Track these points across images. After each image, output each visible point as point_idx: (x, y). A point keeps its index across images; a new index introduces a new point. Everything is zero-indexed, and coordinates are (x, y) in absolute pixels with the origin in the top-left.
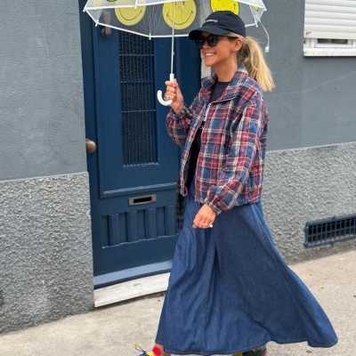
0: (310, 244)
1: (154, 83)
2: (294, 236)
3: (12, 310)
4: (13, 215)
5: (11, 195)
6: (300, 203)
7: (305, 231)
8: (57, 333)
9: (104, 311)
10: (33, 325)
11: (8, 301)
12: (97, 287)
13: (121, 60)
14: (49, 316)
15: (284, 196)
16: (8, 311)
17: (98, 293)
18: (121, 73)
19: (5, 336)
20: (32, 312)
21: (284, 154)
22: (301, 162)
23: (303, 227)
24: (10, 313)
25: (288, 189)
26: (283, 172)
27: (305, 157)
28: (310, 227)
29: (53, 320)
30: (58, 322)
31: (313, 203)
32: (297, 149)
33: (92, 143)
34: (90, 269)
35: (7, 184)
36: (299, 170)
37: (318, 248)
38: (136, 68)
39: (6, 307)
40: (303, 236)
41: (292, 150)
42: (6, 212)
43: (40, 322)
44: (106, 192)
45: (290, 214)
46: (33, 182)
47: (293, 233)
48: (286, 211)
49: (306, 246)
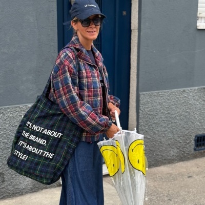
0: (197, 149)
1: (101, 44)
2: (188, 143)
3: (10, 185)
4: (12, 128)
5: (11, 115)
6: (192, 123)
7: (195, 140)
8: (38, 199)
10: (22, 194)
11: (7, 179)
14: (32, 189)
15: (184, 118)
16: (7, 186)
19: (5, 201)
20: (22, 186)
21: (184, 91)
22: (194, 96)
23: (194, 138)
24: (8, 187)
25: (186, 114)
26: (183, 103)
27: (196, 93)
28: (198, 138)
29: (34, 191)
30: (38, 193)
31: (200, 123)
32: (191, 88)
35: (8, 108)
36: (193, 101)
37: (202, 151)
39: (6, 183)
40: (194, 144)
41: (189, 89)
42: (7, 126)
43: (26, 193)
45: (187, 130)
46: (24, 108)
47: (188, 142)
48: (184, 128)
49: (195, 150)
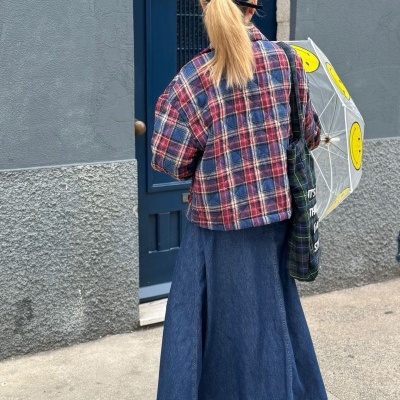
2: (385, 246)
3: (42, 325)
4: (46, 209)
5: (44, 185)
6: (394, 206)
7: (398, 240)
8: (97, 355)
9: (150, 331)
10: (66, 345)
11: (37, 313)
12: (143, 301)
13: (179, 21)
14: (85, 335)
15: (378, 196)
16: (37, 327)
17: (144, 308)
18: (179, 37)
19: (33, 358)
20: (66, 328)
21: (379, 143)
23: (397, 235)
24: (40, 329)
25: (382, 188)
26: (377, 167)
29: (90, 340)
30: (96, 343)
32: (393, 138)
33: (141, 124)
34: (135, 278)
35: (39, 171)
36: (395, 165)
38: (196, 31)
39: (35, 322)
40: (396, 247)
41: (388, 139)
42: (37, 205)
43: (75, 342)
44: (155, 185)
45: (383, 219)
46: (70, 170)
47: (385, 243)
48: (379, 215)
49: (398, 259)
